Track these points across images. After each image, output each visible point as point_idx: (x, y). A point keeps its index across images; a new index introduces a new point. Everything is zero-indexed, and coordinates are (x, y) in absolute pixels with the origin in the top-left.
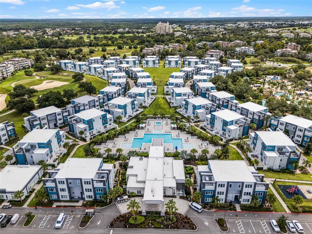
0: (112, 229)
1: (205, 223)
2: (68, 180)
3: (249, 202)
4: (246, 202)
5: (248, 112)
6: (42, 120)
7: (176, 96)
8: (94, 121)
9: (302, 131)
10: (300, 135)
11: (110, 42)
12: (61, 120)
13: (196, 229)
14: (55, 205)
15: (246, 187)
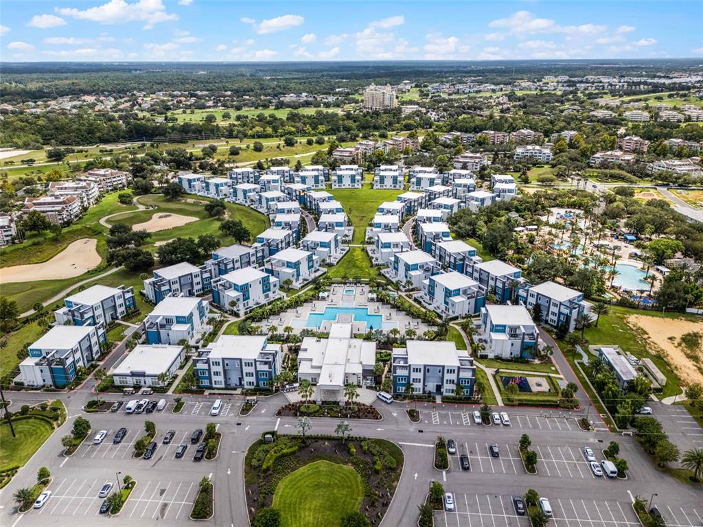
0: (280, 417)
1: (393, 414)
2: (225, 360)
3: (453, 393)
4: (448, 392)
5: (489, 275)
6: (173, 284)
7: (382, 247)
8: (250, 287)
9: (557, 307)
10: (555, 312)
11: (269, 129)
12: (200, 284)
13: (381, 419)
14: (207, 392)
15: (448, 373)
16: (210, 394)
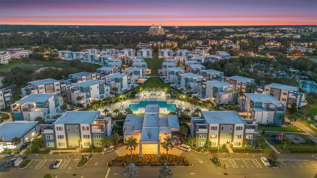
0: (109, 168)
1: (200, 162)
2: (67, 125)
3: (240, 145)
4: (237, 145)
5: (236, 82)
6: (40, 89)
7: (169, 74)
8: (91, 89)
9: (286, 95)
10: (285, 98)
11: (106, 41)
12: (59, 90)
13: (192, 166)
14: (52, 152)
15: (237, 129)
16: (54, 153)
